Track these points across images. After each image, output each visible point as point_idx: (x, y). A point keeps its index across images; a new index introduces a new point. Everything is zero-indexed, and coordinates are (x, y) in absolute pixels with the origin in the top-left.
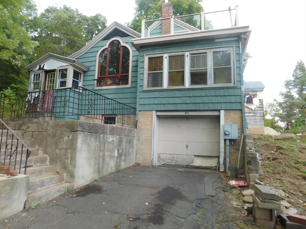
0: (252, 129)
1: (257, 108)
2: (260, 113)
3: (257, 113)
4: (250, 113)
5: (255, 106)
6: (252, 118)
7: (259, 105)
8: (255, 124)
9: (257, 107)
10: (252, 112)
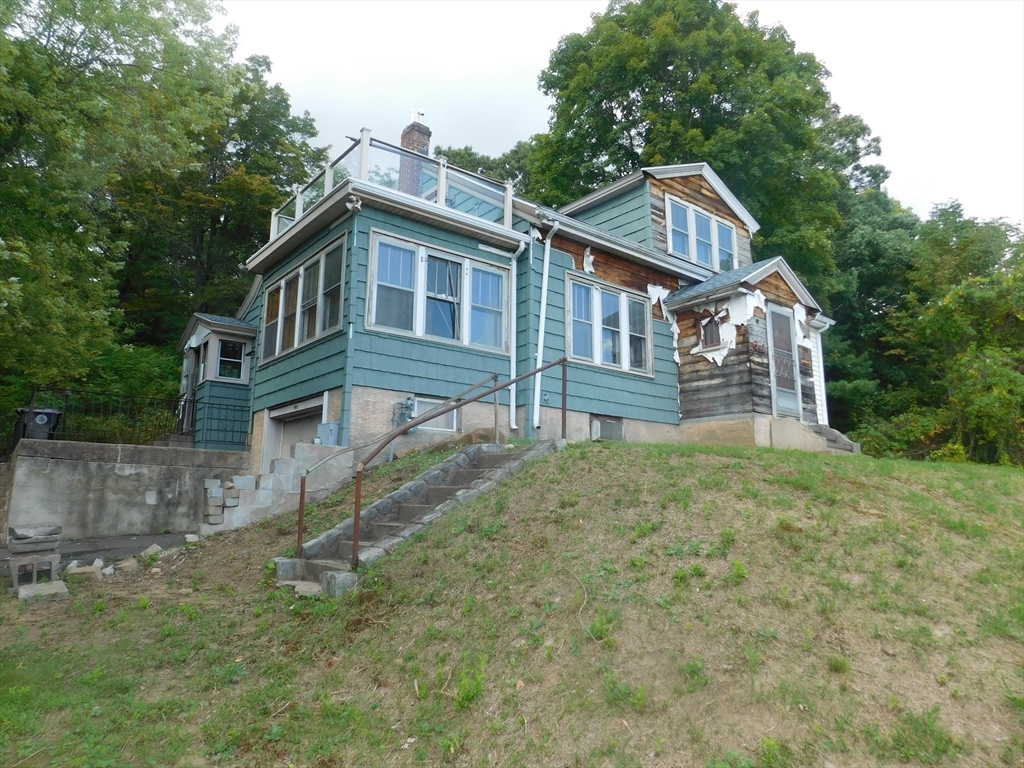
0: (718, 432)
1: (732, 358)
2: (740, 372)
3: (731, 374)
4: (711, 377)
5: (725, 352)
6: (719, 393)
7: (737, 344)
8: (726, 413)
9: (732, 353)
10: (718, 372)
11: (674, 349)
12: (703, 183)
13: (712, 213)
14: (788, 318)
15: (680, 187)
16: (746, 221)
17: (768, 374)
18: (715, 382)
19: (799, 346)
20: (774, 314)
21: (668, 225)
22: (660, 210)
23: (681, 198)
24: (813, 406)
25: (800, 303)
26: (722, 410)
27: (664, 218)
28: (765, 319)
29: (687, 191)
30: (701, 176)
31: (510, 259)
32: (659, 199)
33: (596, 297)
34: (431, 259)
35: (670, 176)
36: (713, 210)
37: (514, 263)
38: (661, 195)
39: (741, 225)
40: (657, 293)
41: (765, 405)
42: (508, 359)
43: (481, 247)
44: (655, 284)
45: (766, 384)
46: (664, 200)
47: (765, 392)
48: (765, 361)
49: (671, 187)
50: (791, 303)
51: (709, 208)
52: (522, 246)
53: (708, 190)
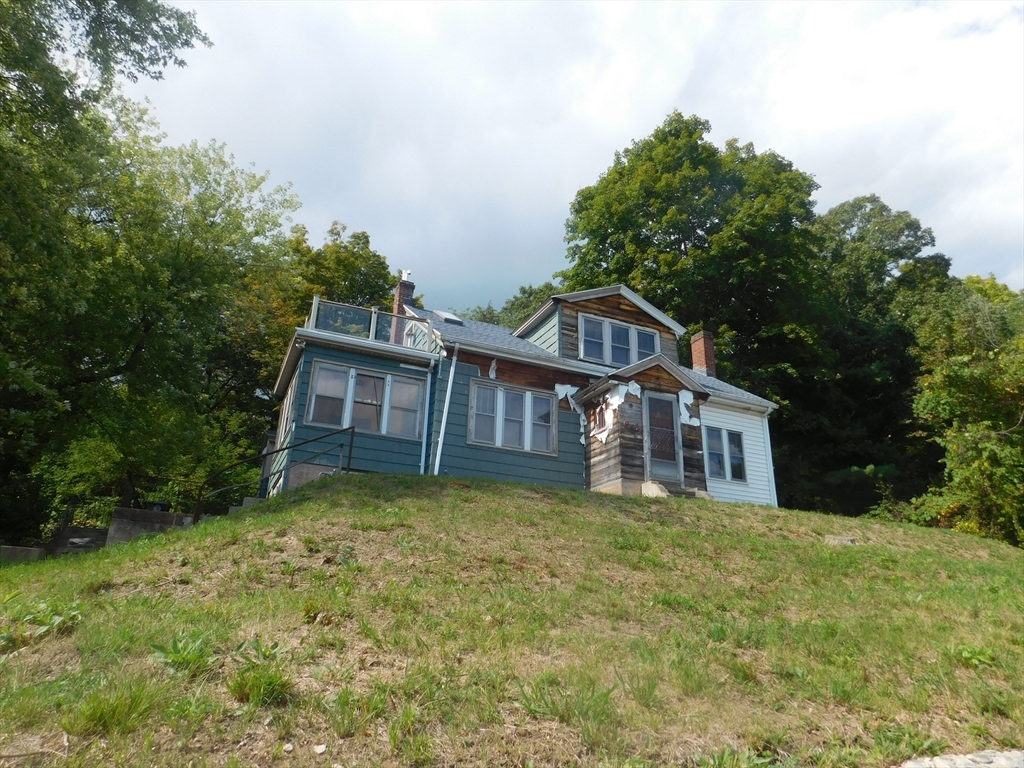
1: (611, 436)
2: (615, 447)
3: (610, 449)
4: (600, 453)
5: (607, 432)
7: (614, 424)
8: (608, 481)
9: (611, 432)
10: (604, 449)
11: (582, 434)
12: (621, 301)
13: (632, 323)
14: (671, 403)
15: (595, 306)
16: (671, 326)
17: (642, 448)
18: (603, 457)
19: (683, 425)
20: (651, 399)
21: (580, 336)
22: (572, 326)
23: (596, 314)
24: (701, 474)
25: (688, 389)
26: (606, 479)
27: (577, 331)
28: (641, 404)
29: (602, 308)
30: (619, 295)
31: (427, 373)
32: (572, 317)
33: (500, 396)
34: (360, 378)
35: (585, 298)
36: (632, 320)
37: (429, 376)
38: (574, 314)
39: (666, 330)
40: (563, 390)
41: (637, 473)
42: (420, 444)
43: (402, 365)
44: (563, 384)
45: (638, 455)
46: (577, 318)
47: (637, 462)
48: (639, 437)
49: (587, 307)
50: (676, 390)
51: (628, 320)
52: (433, 363)
53: (627, 305)
